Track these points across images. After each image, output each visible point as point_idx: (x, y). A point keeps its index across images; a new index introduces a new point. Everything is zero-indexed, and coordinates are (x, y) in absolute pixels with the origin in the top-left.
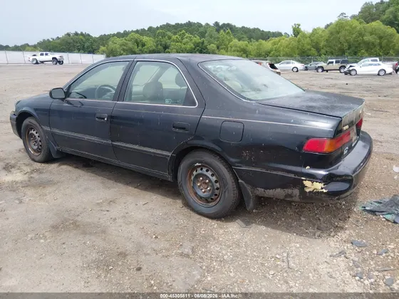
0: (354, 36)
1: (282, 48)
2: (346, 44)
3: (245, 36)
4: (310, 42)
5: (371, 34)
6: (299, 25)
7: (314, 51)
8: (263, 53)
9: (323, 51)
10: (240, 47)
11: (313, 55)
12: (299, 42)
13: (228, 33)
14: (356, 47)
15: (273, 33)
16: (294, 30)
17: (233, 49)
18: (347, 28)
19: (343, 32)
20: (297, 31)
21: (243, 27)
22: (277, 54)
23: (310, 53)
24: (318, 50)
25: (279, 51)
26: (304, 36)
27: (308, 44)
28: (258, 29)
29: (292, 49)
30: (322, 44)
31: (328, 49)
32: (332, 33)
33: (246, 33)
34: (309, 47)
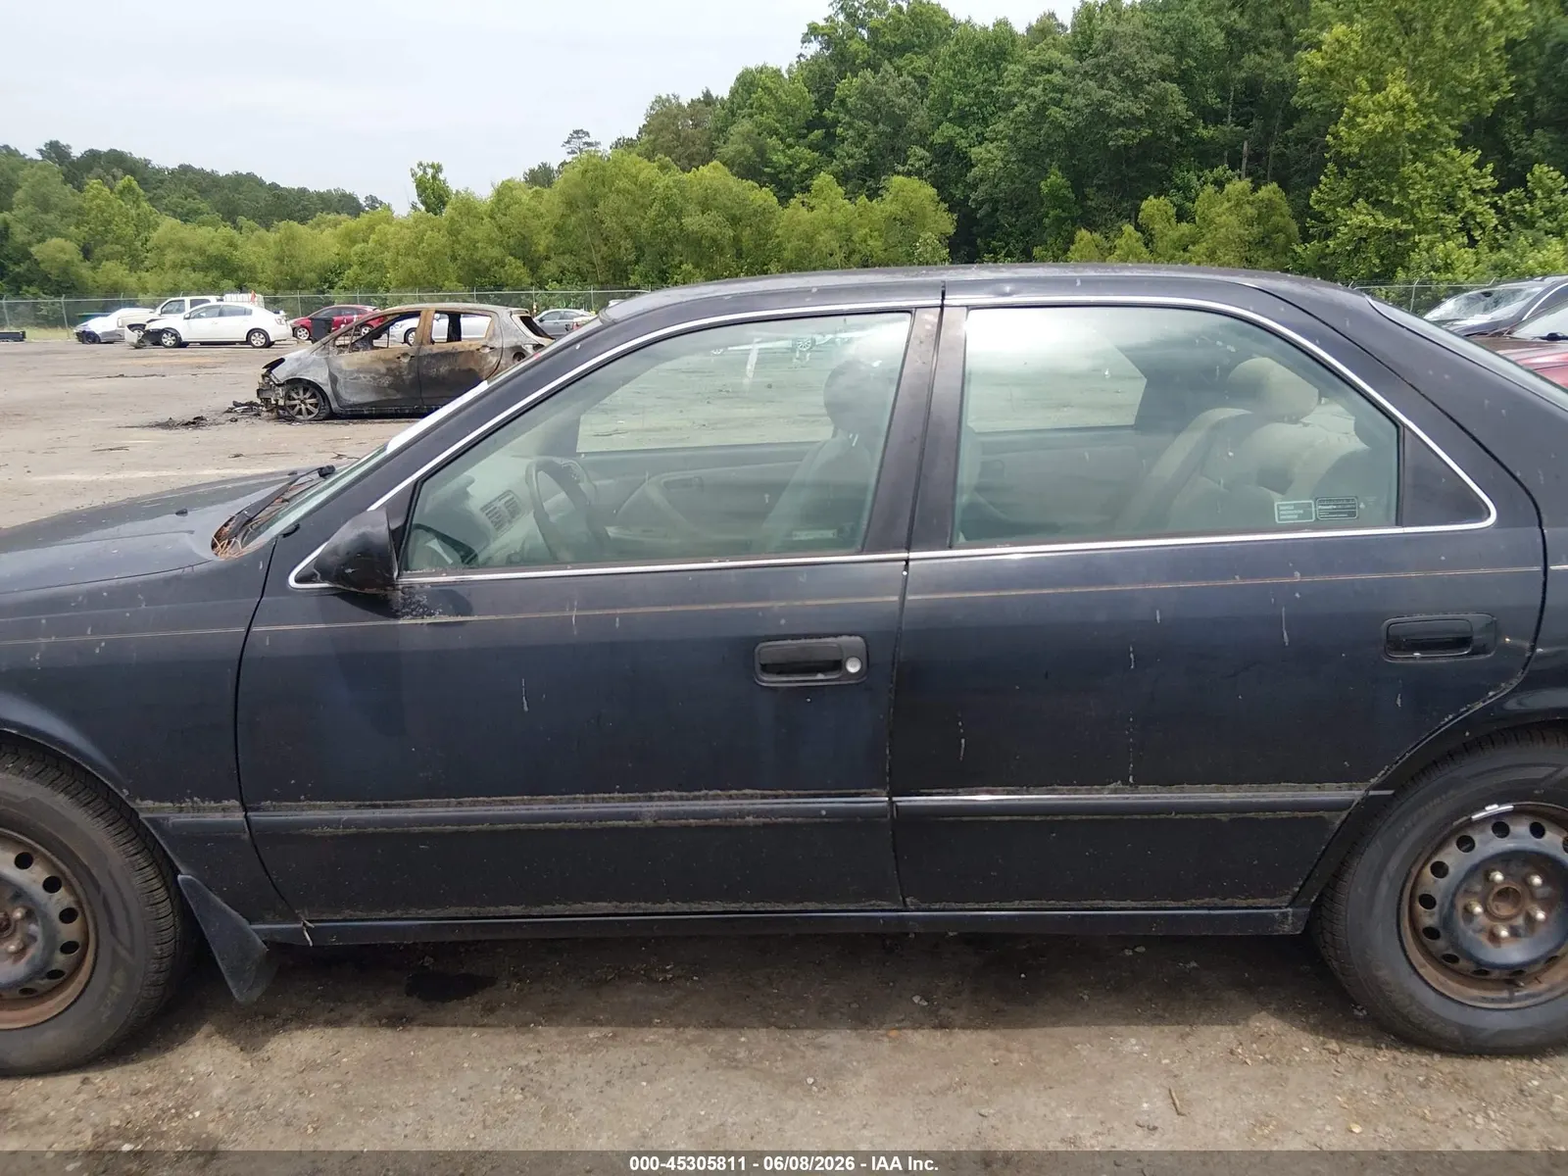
0: (652, 213)
1: (388, 255)
2: (627, 244)
3: (204, 206)
4: (496, 234)
5: (705, 207)
6: (438, 169)
7: (515, 268)
8: (312, 276)
9: (550, 268)
10: (201, 251)
11: (517, 285)
12: (454, 232)
13: (128, 189)
14: (662, 255)
15: (320, 195)
16: (422, 186)
17: (171, 256)
18: (622, 183)
19: (613, 200)
20: (432, 193)
21: (185, 169)
22: (374, 277)
23: (501, 274)
24: (533, 264)
25: (380, 267)
26: (468, 208)
27: (491, 241)
28: (251, 177)
29: (432, 260)
30: (543, 242)
31: (566, 261)
32: (571, 204)
33: (203, 192)
34: (495, 252)
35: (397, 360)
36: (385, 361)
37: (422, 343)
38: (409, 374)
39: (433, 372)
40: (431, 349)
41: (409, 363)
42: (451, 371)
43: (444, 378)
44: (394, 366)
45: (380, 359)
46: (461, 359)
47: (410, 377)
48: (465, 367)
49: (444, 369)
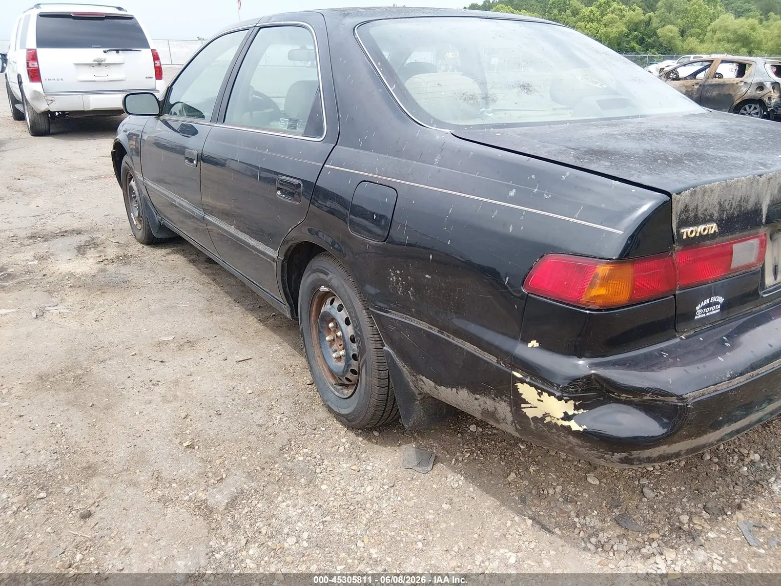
35: (692, 87)
36: (686, 87)
37: (708, 78)
38: (696, 94)
39: (709, 95)
40: (711, 82)
41: (697, 89)
42: (719, 94)
43: (714, 98)
44: (690, 90)
45: (684, 85)
46: (725, 88)
47: (696, 96)
48: (727, 93)
49: (715, 93)
